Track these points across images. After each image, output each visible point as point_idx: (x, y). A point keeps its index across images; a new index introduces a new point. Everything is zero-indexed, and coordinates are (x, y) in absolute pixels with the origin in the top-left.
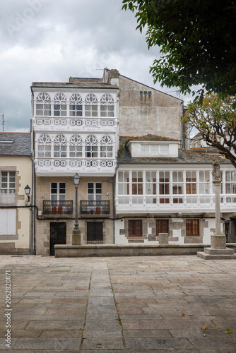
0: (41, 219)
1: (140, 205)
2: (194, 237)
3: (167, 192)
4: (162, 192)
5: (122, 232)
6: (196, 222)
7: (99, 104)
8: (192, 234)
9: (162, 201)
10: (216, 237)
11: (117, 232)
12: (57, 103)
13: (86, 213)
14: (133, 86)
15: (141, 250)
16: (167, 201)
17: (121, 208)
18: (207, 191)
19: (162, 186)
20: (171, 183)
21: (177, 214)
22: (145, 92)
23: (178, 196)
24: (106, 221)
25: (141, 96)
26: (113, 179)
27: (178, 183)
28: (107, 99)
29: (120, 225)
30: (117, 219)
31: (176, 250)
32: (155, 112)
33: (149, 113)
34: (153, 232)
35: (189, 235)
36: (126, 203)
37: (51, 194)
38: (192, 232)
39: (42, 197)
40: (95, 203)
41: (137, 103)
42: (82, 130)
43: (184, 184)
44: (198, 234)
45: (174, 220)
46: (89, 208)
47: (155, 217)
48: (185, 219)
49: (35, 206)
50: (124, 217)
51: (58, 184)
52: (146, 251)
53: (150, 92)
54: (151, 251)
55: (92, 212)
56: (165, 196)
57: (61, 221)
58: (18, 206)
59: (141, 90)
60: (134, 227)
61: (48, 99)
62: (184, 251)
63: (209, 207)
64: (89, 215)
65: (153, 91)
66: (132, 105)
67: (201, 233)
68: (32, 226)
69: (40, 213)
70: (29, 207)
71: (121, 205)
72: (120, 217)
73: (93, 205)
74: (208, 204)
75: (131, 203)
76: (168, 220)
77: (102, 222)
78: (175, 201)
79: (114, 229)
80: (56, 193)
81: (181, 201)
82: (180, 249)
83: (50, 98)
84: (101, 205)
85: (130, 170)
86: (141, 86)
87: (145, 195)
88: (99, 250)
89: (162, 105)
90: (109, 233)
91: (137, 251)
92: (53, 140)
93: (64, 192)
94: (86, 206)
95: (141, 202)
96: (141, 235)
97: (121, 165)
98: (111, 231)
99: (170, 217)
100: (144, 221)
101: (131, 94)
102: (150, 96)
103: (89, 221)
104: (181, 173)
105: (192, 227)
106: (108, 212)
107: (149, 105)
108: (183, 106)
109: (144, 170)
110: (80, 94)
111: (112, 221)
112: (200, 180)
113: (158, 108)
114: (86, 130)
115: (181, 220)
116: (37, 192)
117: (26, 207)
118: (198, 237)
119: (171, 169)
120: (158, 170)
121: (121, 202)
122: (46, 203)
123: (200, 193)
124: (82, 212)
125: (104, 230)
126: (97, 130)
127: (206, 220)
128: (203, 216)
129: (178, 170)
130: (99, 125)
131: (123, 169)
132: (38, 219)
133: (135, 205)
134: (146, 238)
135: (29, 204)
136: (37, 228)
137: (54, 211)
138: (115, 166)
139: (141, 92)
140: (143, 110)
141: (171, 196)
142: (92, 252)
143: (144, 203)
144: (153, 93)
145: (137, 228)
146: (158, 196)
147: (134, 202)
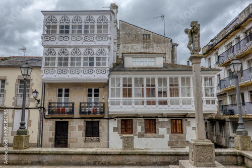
0: (48, 119)
1: (130, 107)
2: (178, 135)
3: (154, 96)
4: (148, 95)
5: (115, 129)
6: (180, 121)
7: (96, 24)
8: (176, 132)
9: (149, 103)
10: (197, 146)
11: (111, 130)
12: (62, 24)
13: (84, 113)
14: (138, 30)
15: (97, 157)
16: (154, 103)
17: (113, 109)
18: (189, 95)
19: (148, 90)
20: (157, 88)
21: (162, 114)
22: (146, 34)
23: (163, 99)
24: (102, 120)
25: (144, 36)
26: (107, 84)
27: (162, 88)
28: (102, 20)
29: (114, 124)
30: (111, 118)
31: (144, 158)
32: (153, 47)
33: (149, 48)
34: (142, 130)
35: (174, 133)
36: (118, 105)
37: (57, 98)
38: (176, 130)
39: (50, 100)
40: (93, 105)
41: (141, 42)
42: (81, 44)
43: (168, 88)
44: (182, 132)
45: (160, 120)
46: (88, 109)
47: (144, 117)
48: (170, 119)
49: (43, 108)
50: (117, 117)
51: (64, 89)
52: (104, 159)
53: (149, 34)
54: (110, 158)
55: (89, 113)
56: (151, 99)
57: (64, 120)
58: (30, 107)
59: (143, 33)
60: (126, 126)
61: (55, 21)
62: (154, 159)
63: (191, 108)
64: (87, 115)
65: (151, 34)
66: (137, 43)
67: (184, 131)
68: (40, 124)
69: (47, 113)
70: (38, 108)
71: (113, 107)
72: (113, 117)
73: (91, 107)
74: (189, 106)
75: (121, 105)
76: (155, 120)
77: (98, 121)
78: (161, 103)
79: (108, 127)
80: (62, 96)
81: (165, 103)
82: (148, 157)
83: (56, 20)
84: (97, 107)
85: (121, 76)
86: (143, 30)
87: (133, 98)
88: (44, 157)
89: (157, 43)
90: (104, 131)
91: (92, 159)
92: (57, 53)
93: (68, 96)
94: (85, 107)
95: (130, 104)
96: (132, 133)
97: (113, 73)
98: (106, 129)
99: (157, 117)
100: (134, 120)
101: (137, 36)
102: (149, 37)
103: (87, 120)
104: (165, 79)
105: (176, 126)
106: (103, 113)
107: (148, 43)
108: (172, 43)
109: (133, 76)
110: (81, 16)
111: (106, 120)
112: (182, 85)
113: (155, 44)
114: (84, 44)
115: (166, 120)
116: (46, 96)
117: (37, 108)
118: (182, 135)
119: (156, 76)
120: (145, 76)
121: (113, 104)
122: (52, 105)
123: (182, 96)
124: (81, 113)
125: (100, 128)
126: (93, 44)
127: (189, 120)
128: (185, 116)
129: (162, 76)
130: (95, 40)
131: (114, 76)
132: (45, 118)
133: (125, 106)
134: (136, 135)
135: (39, 106)
136: (44, 126)
137: (58, 112)
138: (108, 73)
139: (143, 34)
140: (145, 46)
141: (157, 98)
142: (35, 158)
143: (133, 105)
144: (151, 35)
145: (129, 126)
146: (145, 98)
147: (125, 104)
